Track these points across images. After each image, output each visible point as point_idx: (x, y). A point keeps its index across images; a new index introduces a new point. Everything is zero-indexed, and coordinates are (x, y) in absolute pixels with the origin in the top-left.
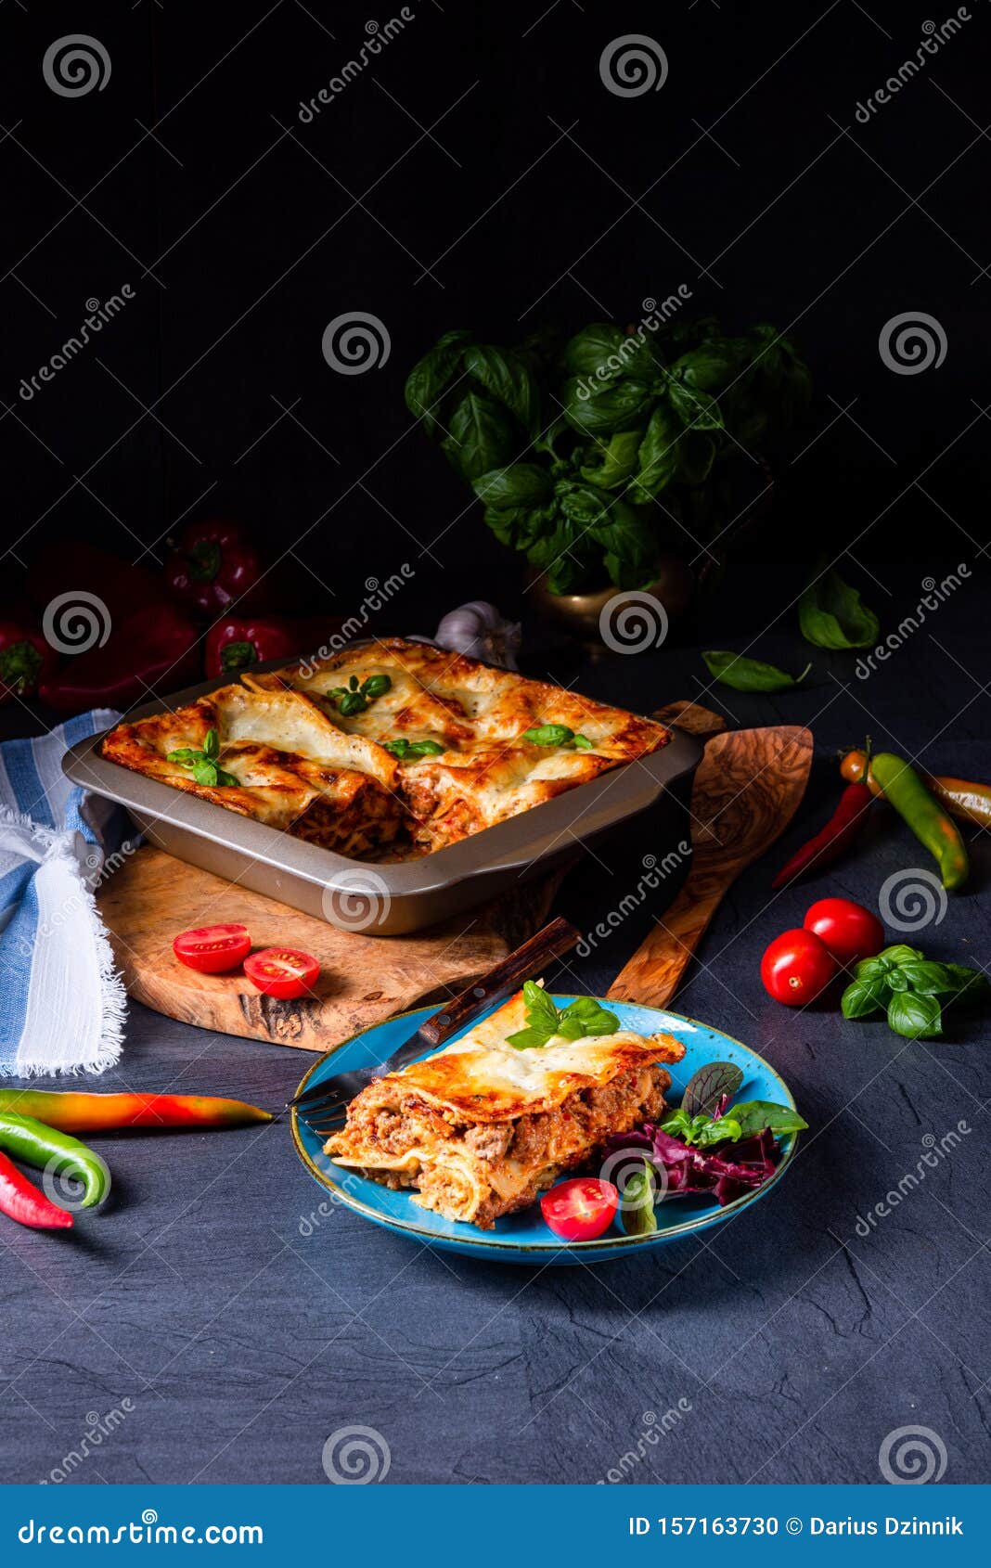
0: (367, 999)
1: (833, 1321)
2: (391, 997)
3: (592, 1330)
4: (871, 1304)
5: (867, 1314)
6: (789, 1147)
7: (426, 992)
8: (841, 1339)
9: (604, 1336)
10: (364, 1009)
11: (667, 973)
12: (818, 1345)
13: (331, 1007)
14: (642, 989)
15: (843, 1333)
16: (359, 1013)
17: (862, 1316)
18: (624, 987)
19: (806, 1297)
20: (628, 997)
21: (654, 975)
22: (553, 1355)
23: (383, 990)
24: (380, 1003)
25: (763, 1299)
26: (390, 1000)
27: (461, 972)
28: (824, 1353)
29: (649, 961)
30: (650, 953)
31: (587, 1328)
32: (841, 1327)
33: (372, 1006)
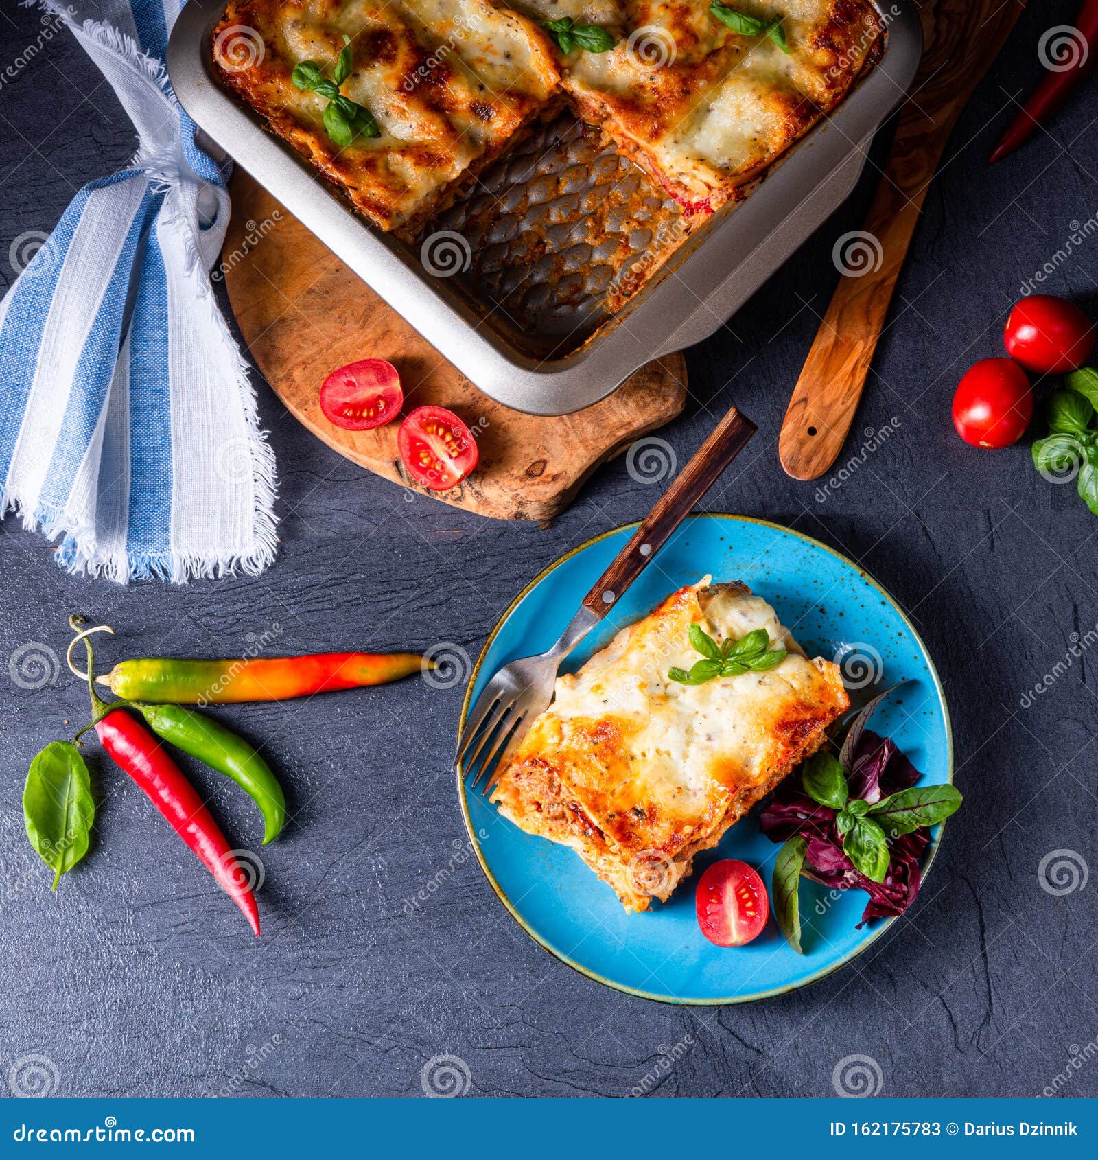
0: (529, 474)
1: (955, 1028)
2: (555, 472)
3: (738, 1037)
4: (993, 1001)
5: (986, 1021)
6: (938, 834)
7: (591, 462)
8: (958, 1055)
9: (745, 1045)
10: (527, 489)
11: (855, 368)
12: (938, 1063)
13: (492, 481)
14: (824, 408)
15: (961, 1046)
16: (522, 493)
17: (982, 1020)
18: (805, 400)
19: (935, 988)
20: (809, 424)
21: (840, 375)
22: (699, 1073)
23: (545, 457)
24: (543, 482)
25: (896, 991)
26: (555, 478)
27: (629, 423)
28: (940, 1078)
29: (837, 344)
30: (838, 324)
31: (733, 1034)
32: (961, 1038)
33: (535, 488)
